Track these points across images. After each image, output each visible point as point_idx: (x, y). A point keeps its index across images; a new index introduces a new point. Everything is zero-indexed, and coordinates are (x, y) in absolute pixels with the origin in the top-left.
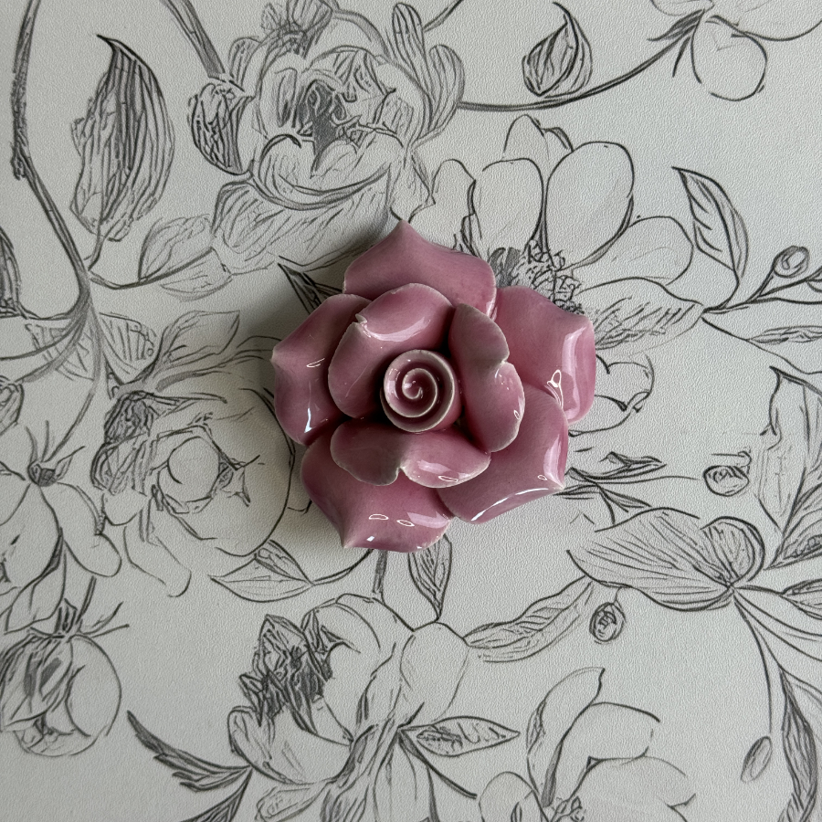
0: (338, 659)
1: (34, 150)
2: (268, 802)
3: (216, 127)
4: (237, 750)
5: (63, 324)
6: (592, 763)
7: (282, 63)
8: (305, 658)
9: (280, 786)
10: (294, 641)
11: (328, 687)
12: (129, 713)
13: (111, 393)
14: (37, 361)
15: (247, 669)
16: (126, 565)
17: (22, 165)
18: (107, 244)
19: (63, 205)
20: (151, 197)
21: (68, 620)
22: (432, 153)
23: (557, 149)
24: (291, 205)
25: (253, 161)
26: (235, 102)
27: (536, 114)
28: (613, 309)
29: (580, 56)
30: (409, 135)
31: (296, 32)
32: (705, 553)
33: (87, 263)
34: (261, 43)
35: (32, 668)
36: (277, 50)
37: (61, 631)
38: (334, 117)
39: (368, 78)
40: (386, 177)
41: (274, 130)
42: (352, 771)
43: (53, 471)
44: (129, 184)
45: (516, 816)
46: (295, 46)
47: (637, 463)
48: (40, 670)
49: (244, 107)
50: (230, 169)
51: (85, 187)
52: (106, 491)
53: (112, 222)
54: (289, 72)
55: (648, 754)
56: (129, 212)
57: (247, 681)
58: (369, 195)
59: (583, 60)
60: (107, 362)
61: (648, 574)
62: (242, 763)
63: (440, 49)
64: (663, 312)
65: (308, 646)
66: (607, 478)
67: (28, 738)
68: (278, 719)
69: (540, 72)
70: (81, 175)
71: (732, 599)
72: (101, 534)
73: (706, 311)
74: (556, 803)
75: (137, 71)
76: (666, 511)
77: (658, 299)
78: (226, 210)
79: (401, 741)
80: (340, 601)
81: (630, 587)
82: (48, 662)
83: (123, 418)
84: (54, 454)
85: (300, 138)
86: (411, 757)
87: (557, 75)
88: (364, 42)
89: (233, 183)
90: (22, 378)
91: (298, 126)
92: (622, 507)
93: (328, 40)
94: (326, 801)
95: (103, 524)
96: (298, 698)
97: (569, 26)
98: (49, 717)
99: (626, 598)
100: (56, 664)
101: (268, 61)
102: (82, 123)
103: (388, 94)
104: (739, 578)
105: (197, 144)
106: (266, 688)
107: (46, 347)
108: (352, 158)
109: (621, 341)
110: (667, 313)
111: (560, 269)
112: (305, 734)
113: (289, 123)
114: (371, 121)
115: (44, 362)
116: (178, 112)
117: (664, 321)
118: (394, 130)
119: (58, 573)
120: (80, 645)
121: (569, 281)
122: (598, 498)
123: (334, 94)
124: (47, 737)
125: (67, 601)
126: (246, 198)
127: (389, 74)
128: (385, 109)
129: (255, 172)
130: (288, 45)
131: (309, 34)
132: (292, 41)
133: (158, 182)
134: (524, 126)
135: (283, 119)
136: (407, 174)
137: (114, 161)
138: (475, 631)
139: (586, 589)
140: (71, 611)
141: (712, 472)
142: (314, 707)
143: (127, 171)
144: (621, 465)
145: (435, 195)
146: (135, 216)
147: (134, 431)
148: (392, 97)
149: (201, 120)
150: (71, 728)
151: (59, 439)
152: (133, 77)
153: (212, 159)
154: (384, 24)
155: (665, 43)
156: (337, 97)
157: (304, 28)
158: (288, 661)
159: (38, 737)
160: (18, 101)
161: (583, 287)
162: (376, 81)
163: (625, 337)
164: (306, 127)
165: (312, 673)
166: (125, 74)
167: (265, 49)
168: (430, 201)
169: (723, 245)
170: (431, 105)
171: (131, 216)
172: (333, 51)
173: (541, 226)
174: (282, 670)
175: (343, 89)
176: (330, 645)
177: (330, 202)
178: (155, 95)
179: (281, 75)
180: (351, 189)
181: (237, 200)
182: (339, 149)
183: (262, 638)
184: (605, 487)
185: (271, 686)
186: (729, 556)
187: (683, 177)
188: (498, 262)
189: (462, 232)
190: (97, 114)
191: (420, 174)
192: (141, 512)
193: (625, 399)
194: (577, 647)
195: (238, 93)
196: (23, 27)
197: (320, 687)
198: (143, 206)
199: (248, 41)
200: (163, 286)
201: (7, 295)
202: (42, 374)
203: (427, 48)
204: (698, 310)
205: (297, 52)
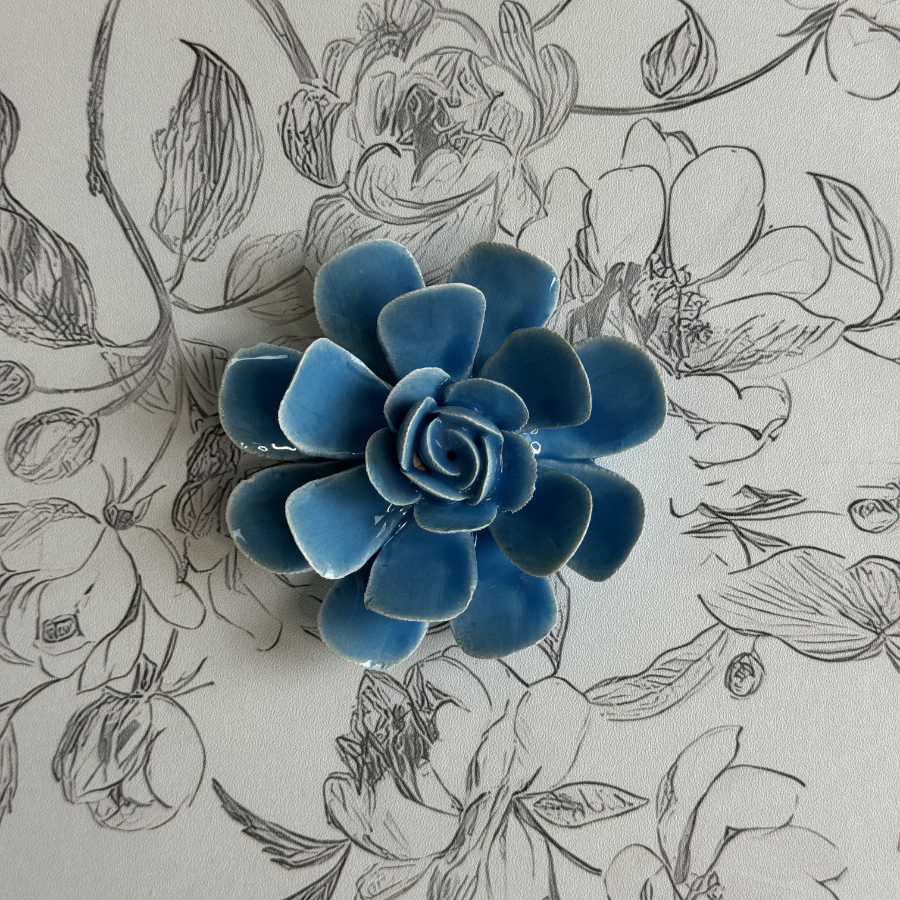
0: (446, 718)
1: (111, 164)
2: (369, 880)
3: (308, 136)
4: (334, 822)
5: (142, 351)
6: (731, 834)
7: (379, 67)
8: (409, 717)
9: (382, 862)
10: (396, 698)
11: (435, 750)
12: (214, 781)
13: (194, 427)
14: (114, 392)
15: (345, 730)
16: (211, 615)
17: (99, 180)
18: (190, 263)
19: (143, 222)
20: (238, 212)
21: (146, 678)
22: (543, 161)
23: (681, 155)
24: (391, 219)
25: (349, 172)
26: (328, 109)
27: (656, 117)
28: (744, 327)
29: (704, 53)
30: (518, 142)
31: (394, 34)
32: (851, 596)
33: (168, 286)
34: (357, 46)
35: (107, 732)
36: (374, 53)
37: (139, 690)
38: (436, 123)
39: (473, 81)
40: (493, 187)
41: (371, 138)
42: (462, 844)
43: (132, 513)
44: (214, 199)
45: (646, 895)
46: (394, 48)
47: (774, 497)
48: (116, 734)
49: (339, 115)
50: (323, 182)
51: (167, 203)
52: (188, 534)
53: (195, 241)
54: (387, 76)
55: (793, 823)
56: (214, 229)
57: (345, 744)
58: (476, 207)
59: (707, 57)
60: (190, 393)
61: (788, 621)
62: (340, 836)
63: (551, 49)
64: (799, 331)
65: (411, 704)
66: (742, 513)
67: (102, 810)
68: (379, 786)
69: (661, 72)
70: (162, 190)
71: (883, 647)
72: (183, 582)
73: (847, 328)
74: (690, 880)
75: (223, 77)
76: (808, 550)
77: (794, 316)
78: (319, 226)
79: (517, 810)
80: (447, 654)
81: (769, 635)
82: (125, 725)
83: (207, 453)
84: (132, 493)
85: (399, 147)
86: (528, 828)
87: (679, 75)
88: (469, 43)
89: (327, 197)
90: (98, 412)
91: (397, 133)
92: (759, 546)
93: (429, 41)
94: (433, 879)
95: (186, 571)
96: (401, 762)
97: (692, 22)
98: (125, 786)
99: (765, 647)
100: (134, 726)
101: (365, 65)
102: (164, 134)
103: (495, 98)
104: (891, 624)
105: (288, 155)
106: (366, 751)
107: (124, 378)
108: (456, 167)
109: (754, 363)
110: (804, 332)
111: (686, 285)
112: (410, 802)
113: (388, 131)
114: (477, 127)
115: (121, 394)
116: (267, 120)
117: (801, 340)
118: (501, 136)
119: (137, 625)
120: (159, 705)
121: (695, 298)
122: (731, 537)
123: (436, 99)
124: (124, 809)
125: (145, 657)
126: (342, 211)
127: (496, 78)
128: (492, 115)
129: (351, 185)
130: (386, 47)
131: (409, 35)
132: (391, 43)
133: (246, 196)
134: (644, 130)
135: (381, 127)
136: (517, 184)
137: (199, 176)
138: (597, 686)
139: (720, 638)
140: (151, 667)
141: (858, 506)
142: (419, 772)
143: (212, 185)
144: (756, 499)
145: (547, 206)
146: (220, 234)
147: (219, 468)
148: (499, 101)
149: (292, 129)
150: (150, 798)
151: (137, 478)
152: (219, 84)
153: (304, 171)
154: (490, 23)
155: (796, 39)
156: (440, 102)
157: (404, 29)
158: (390, 721)
159: (114, 808)
160: (95, 111)
161: (711, 305)
162: (481, 84)
163: (757, 358)
164: (406, 135)
165: (416, 735)
166: (210, 81)
167: (361, 52)
168: (542, 212)
169: (865, 256)
170: (542, 110)
171: (216, 234)
172: (435, 53)
173: (664, 238)
174: (383, 731)
175: (447, 94)
176: (436, 703)
177: (433, 216)
178: (242, 103)
179: (378, 80)
180: (455, 202)
181: (331, 215)
182: (442, 158)
183: (361, 695)
184: (739, 523)
185: (371, 750)
186: (879, 600)
187: (820, 184)
188: (617, 278)
189: (578, 246)
190: (180, 124)
191: (531, 184)
192: (227, 557)
193: (759, 427)
194: (712, 703)
195: (332, 99)
196: (101, 32)
197: (425, 751)
198: (230, 222)
199: (342, 44)
200: (250, 309)
201: (82, 321)
202: (119, 406)
203: (538, 48)
204: (838, 328)
205: (396, 54)
